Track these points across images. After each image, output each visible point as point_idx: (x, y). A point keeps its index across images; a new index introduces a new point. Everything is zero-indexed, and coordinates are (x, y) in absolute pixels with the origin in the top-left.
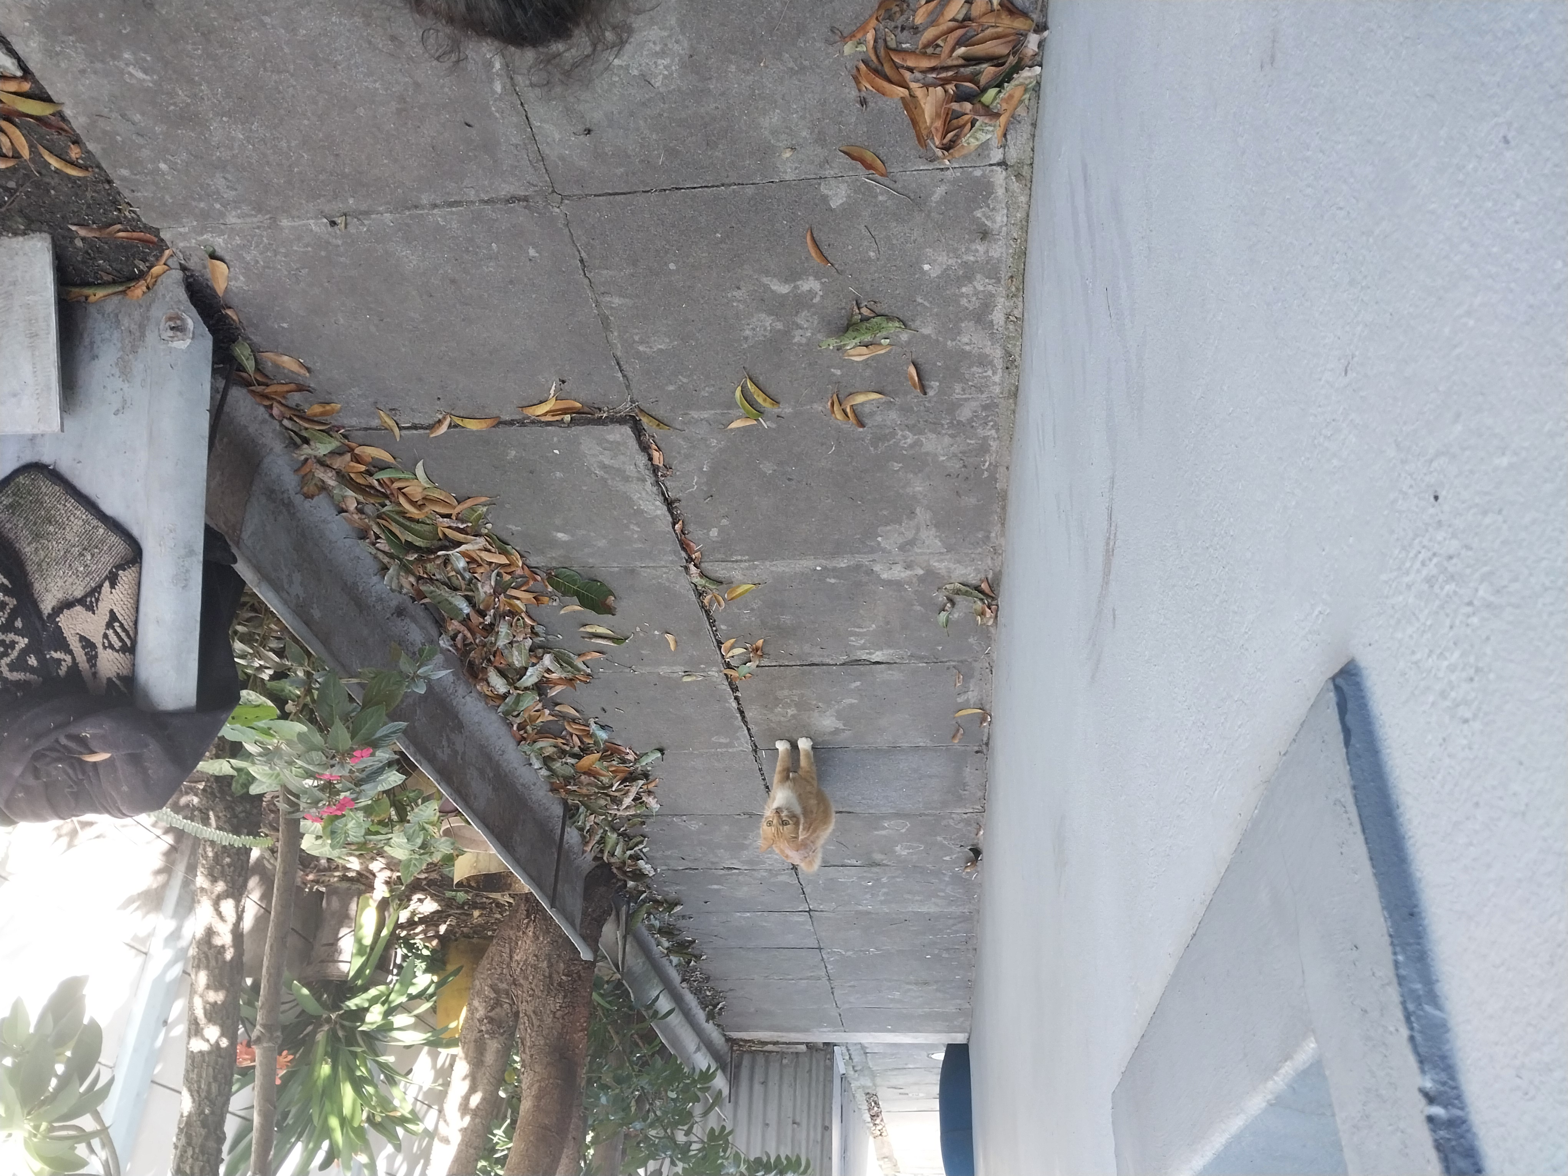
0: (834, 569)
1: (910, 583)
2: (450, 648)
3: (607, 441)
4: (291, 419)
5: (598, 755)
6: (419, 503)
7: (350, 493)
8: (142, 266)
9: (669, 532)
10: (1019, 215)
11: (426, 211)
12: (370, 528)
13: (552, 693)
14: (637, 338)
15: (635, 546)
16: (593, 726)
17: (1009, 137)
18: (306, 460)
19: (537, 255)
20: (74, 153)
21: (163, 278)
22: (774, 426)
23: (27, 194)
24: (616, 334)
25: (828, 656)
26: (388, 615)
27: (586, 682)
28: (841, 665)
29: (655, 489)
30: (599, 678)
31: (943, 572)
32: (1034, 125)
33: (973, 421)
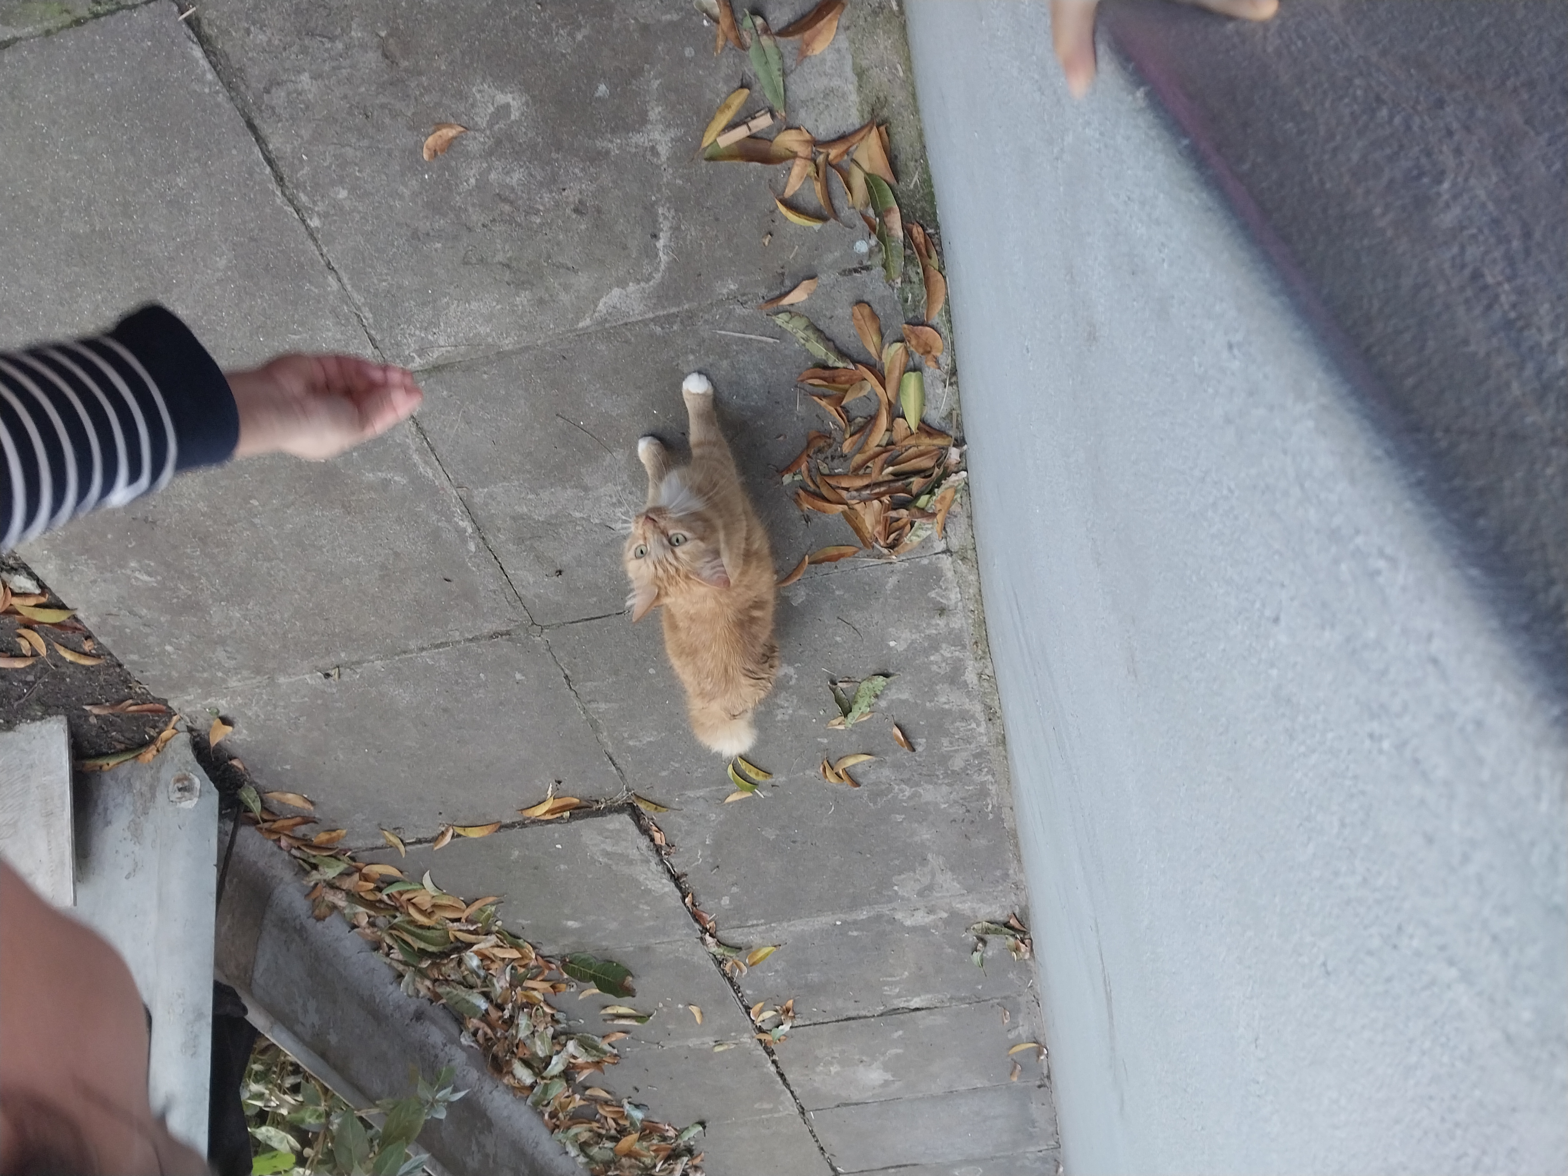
0: (855, 922)
1: (936, 927)
2: (473, 1044)
3: (608, 830)
4: (299, 848)
5: (635, 1136)
6: (429, 911)
7: (361, 909)
8: (153, 733)
9: (679, 907)
10: (971, 591)
11: (415, 654)
12: (383, 940)
13: (581, 1078)
14: (626, 735)
15: (647, 924)
16: (627, 1107)
17: (947, 529)
18: (316, 884)
19: (523, 678)
20: (88, 646)
21: (172, 741)
22: (770, 795)
23: (44, 684)
24: (605, 734)
25: (864, 1009)
26: (407, 1021)
27: (614, 1064)
28: (878, 1016)
29: (660, 868)
30: (627, 1058)
31: (968, 913)
32: (970, 517)
33: (967, 769)
